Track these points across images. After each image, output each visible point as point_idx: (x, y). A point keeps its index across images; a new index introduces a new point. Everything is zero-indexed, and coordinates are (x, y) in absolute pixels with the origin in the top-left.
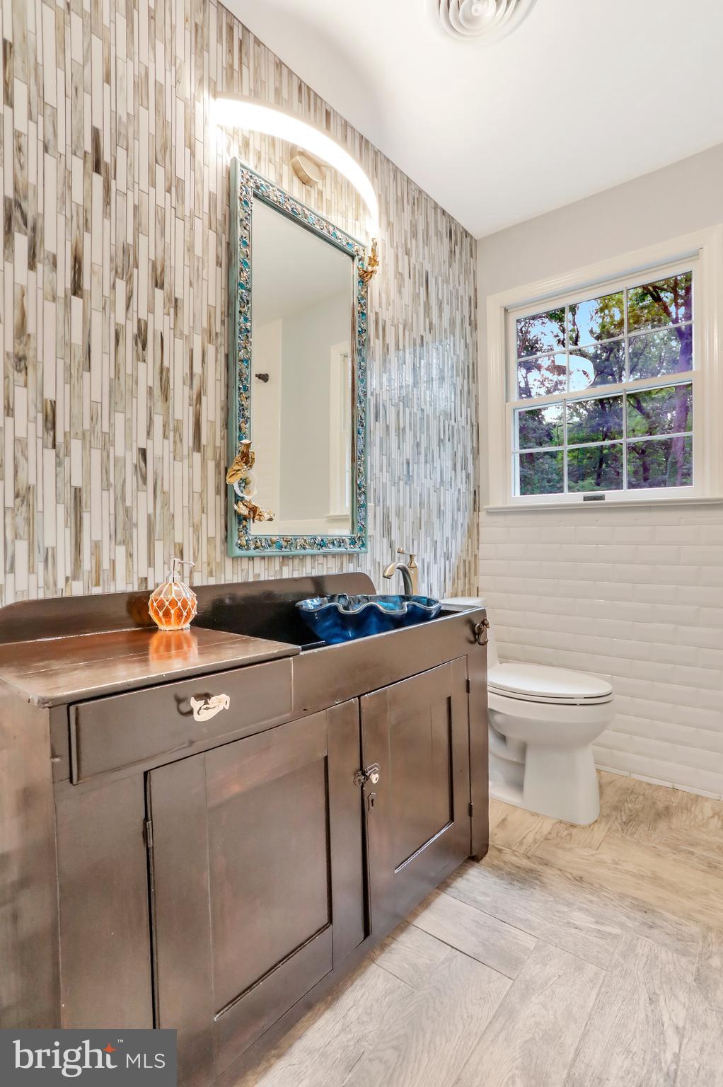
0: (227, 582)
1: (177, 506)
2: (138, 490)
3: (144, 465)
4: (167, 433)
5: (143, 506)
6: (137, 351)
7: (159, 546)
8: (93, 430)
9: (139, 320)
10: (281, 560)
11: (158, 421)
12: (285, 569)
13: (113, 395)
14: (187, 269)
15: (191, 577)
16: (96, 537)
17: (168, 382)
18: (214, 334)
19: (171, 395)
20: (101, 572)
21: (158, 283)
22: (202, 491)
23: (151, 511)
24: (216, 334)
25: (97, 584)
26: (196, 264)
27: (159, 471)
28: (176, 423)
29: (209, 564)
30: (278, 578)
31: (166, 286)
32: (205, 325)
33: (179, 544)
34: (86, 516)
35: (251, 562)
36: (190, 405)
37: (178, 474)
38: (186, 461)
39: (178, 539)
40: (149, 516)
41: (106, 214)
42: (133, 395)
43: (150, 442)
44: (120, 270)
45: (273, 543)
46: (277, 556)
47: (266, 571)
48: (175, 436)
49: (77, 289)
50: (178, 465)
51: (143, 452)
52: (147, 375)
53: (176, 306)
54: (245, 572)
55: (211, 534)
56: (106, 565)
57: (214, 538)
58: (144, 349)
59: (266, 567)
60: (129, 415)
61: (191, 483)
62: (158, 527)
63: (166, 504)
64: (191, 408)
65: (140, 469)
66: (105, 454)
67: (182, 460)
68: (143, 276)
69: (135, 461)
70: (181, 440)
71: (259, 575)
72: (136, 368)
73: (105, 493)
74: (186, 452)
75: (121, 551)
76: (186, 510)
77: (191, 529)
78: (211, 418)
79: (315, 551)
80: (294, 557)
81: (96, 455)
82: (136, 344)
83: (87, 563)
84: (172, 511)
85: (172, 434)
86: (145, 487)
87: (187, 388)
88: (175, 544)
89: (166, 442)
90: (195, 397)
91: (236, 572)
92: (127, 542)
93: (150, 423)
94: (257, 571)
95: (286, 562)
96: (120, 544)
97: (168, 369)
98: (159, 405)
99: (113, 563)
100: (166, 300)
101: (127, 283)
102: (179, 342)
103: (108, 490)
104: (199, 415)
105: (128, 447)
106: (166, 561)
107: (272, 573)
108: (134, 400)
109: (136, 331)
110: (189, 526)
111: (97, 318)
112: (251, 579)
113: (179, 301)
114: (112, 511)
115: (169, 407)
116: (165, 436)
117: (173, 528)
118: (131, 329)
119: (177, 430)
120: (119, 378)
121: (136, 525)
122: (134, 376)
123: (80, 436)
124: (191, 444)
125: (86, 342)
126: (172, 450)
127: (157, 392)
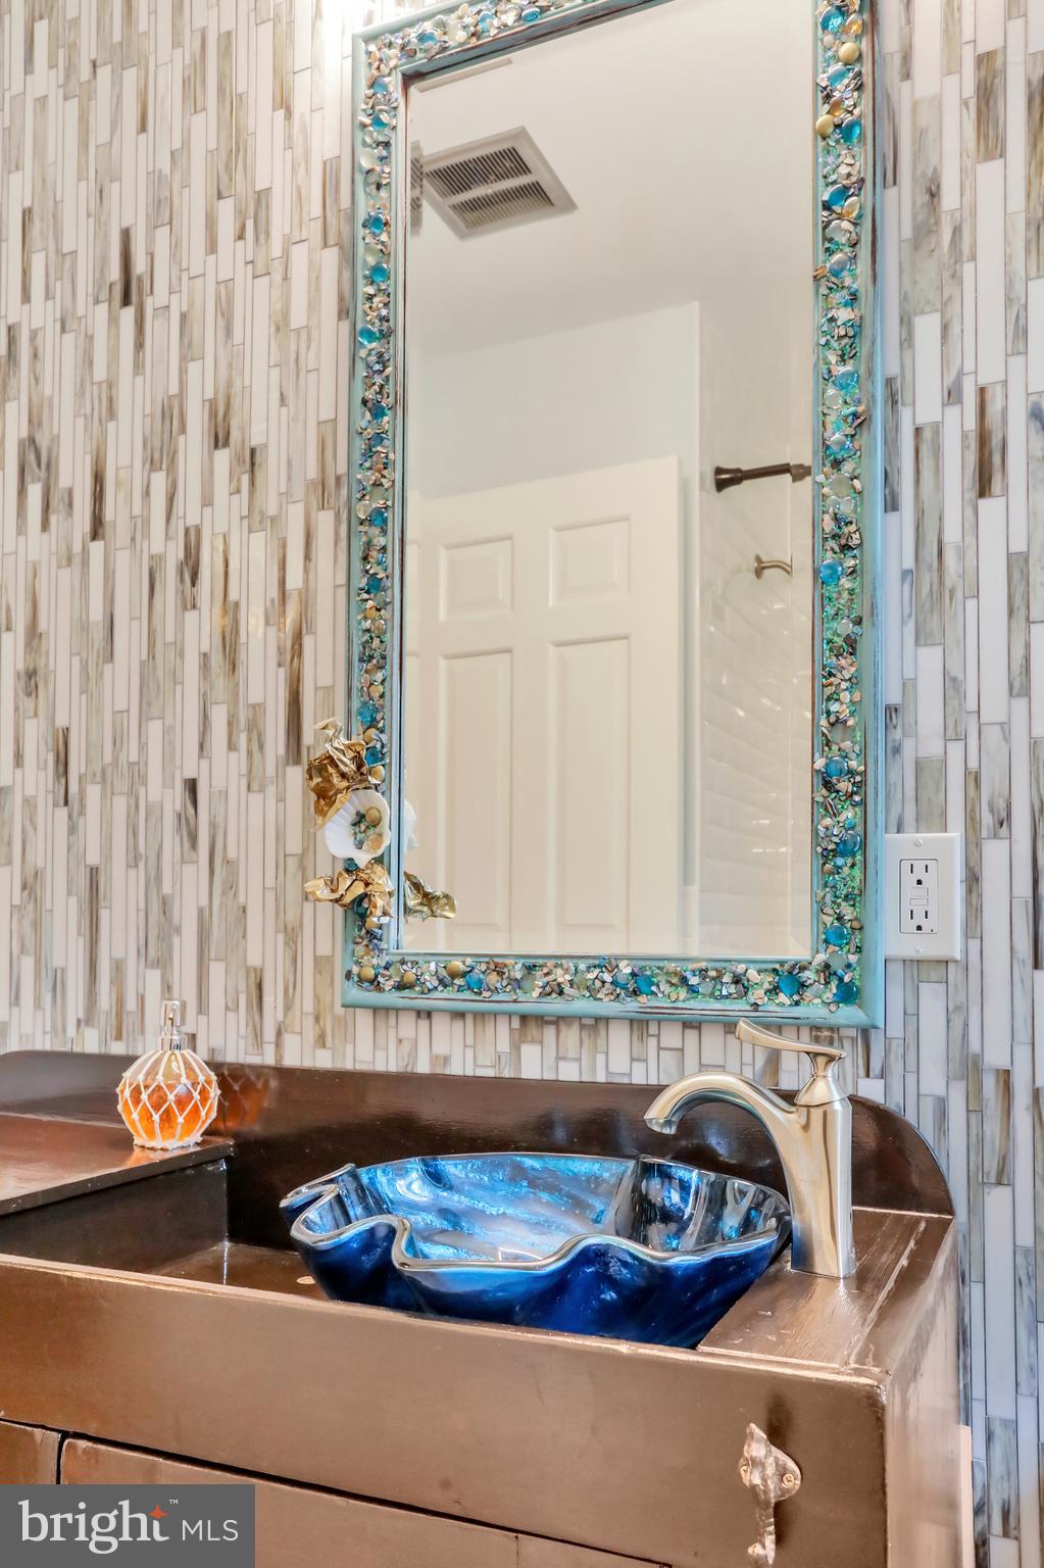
0: (360, 1067)
1: (254, 888)
2: (183, 862)
3: (192, 811)
4: (234, 737)
5: (191, 889)
6: (183, 592)
7: (216, 970)
8: (116, 759)
9: (187, 531)
10: (516, 1024)
11: (219, 716)
12: (530, 1052)
13: (145, 690)
14: (275, 373)
15: (278, 1044)
16: (118, 954)
17: (237, 632)
18: (331, 482)
19: (242, 656)
20: (125, 1017)
21: (219, 439)
22: (305, 850)
23: (204, 902)
24: (338, 479)
25: (119, 1037)
26: (293, 349)
27: (220, 820)
28: (251, 709)
29: (317, 1019)
30: (507, 1073)
31: (235, 435)
32: (312, 472)
33: (255, 969)
34: (104, 914)
35: (424, 1024)
36: (279, 665)
37: (255, 819)
38: (271, 790)
39: (254, 960)
40: (201, 911)
41: (138, 367)
42: (176, 679)
43: (204, 763)
44: (157, 456)
45: (454, 975)
46: (504, 1013)
47: (470, 1052)
48: (249, 740)
49: (97, 529)
50: (256, 799)
51: (192, 786)
52: (200, 631)
53: (253, 464)
54: (406, 1047)
55: (324, 949)
56: (131, 1004)
57: (330, 959)
58: (193, 584)
59: (470, 1041)
60: (168, 722)
61: (280, 837)
62: (217, 933)
63: (231, 886)
64: (282, 670)
65: (187, 819)
66: (132, 801)
67: (262, 790)
68: (193, 442)
69: (178, 807)
70: (261, 747)
71: (446, 1060)
72: (180, 626)
73: (132, 873)
74: (271, 771)
75: (154, 977)
76: (270, 896)
77: (281, 937)
78: (325, 680)
79: (606, 1006)
80: (559, 1020)
81: (120, 804)
82: (182, 580)
83: (105, 1001)
84: (242, 899)
85: (243, 737)
86: (193, 854)
87: (273, 631)
88: (248, 970)
89: (233, 755)
90: (289, 644)
91: (381, 1042)
92: (163, 962)
93: (205, 725)
94: (440, 1049)
95: (533, 1030)
96: (152, 967)
97: (237, 605)
98: (220, 683)
99: (142, 999)
100: (235, 462)
101: (167, 474)
102: (258, 540)
103: (136, 866)
104: (298, 680)
105: (168, 782)
106: (230, 1005)
107: (486, 1058)
108: (179, 688)
109: (181, 556)
110: (277, 932)
111: (122, 560)
112: (423, 1067)
113: (258, 454)
114: (142, 905)
115: (237, 684)
116: (232, 746)
117: (244, 937)
118: (175, 553)
119: (255, 728)
120: (154, 657)
121: (178, 930)
122: (178, 643)
123: (98, 777)
124: (282, 750)
125: (109, 612)
126: (244, 771)
127: (217, 659)
